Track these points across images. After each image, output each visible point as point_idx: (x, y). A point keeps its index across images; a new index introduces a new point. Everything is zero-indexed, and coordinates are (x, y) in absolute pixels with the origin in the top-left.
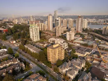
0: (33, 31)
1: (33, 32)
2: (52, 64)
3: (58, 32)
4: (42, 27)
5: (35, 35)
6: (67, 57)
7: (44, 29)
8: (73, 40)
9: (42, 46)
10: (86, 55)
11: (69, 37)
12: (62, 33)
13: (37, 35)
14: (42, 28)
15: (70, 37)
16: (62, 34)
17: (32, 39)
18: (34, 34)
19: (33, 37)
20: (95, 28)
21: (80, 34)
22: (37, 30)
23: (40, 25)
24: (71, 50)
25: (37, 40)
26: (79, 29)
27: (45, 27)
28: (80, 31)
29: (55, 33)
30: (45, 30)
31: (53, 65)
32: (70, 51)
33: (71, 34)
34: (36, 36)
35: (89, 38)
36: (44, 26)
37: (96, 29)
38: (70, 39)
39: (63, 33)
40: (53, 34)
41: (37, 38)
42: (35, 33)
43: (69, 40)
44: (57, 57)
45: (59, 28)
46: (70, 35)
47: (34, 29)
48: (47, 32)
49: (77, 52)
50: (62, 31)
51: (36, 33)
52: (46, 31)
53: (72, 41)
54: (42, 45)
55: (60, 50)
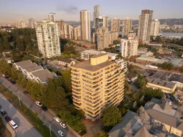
0: (43, 33)
1: (43, 35)
2: (88, 117)
3: (103, 40)
4: (68, 32)
5: (49, 43)
6: (130, 96)
7: (74, 38)
8: (135, 56)
9: (65, 66)
10: (176, 90)
11: (126, 51)
12: (110, 44)
13: (54, 44)
14: (70, 33)
15: (129, 50)
16: (110, 46)
17: (43, 52)
18: (46, 39)
19: (44, 46)
20: (173, 37)
21: (146, 47)
22: (53, 30)
23: (65, 27)
24: (136, 78)
25: (54, 54)
26: (144, 36)
27: (76, 34)
28: (146, 41)
29: (96, 43)
30: (76, 39)
31: (89, 120)
32: (133, 79)
33: (131, 42)
34: (52, 45)
35: (168, 53)
36: (73, 30)
37: (176, 37)
38: (129, 55)
39: (112, 45)
40: (92, 45)
41: (55, 49)
42: (49, 38)
43: (126, 55)
44: (103, 97)
45: (103, 31)
46: (129, 44)
47: (45, 26)
48: (78, 42)
49: (152, 83)
50: (110, 41)
51: (51, 37)
52: (78, 40)
53: (133, 59)
54: (64, 64)
55: (113, 73)
